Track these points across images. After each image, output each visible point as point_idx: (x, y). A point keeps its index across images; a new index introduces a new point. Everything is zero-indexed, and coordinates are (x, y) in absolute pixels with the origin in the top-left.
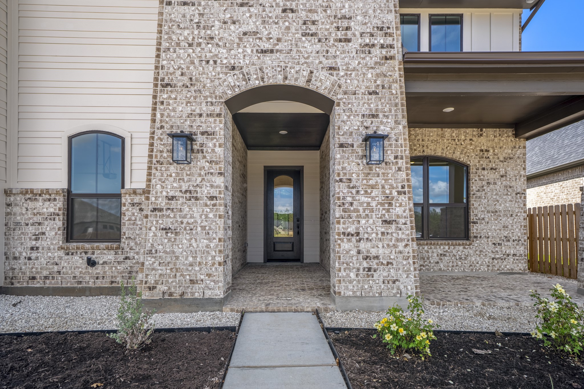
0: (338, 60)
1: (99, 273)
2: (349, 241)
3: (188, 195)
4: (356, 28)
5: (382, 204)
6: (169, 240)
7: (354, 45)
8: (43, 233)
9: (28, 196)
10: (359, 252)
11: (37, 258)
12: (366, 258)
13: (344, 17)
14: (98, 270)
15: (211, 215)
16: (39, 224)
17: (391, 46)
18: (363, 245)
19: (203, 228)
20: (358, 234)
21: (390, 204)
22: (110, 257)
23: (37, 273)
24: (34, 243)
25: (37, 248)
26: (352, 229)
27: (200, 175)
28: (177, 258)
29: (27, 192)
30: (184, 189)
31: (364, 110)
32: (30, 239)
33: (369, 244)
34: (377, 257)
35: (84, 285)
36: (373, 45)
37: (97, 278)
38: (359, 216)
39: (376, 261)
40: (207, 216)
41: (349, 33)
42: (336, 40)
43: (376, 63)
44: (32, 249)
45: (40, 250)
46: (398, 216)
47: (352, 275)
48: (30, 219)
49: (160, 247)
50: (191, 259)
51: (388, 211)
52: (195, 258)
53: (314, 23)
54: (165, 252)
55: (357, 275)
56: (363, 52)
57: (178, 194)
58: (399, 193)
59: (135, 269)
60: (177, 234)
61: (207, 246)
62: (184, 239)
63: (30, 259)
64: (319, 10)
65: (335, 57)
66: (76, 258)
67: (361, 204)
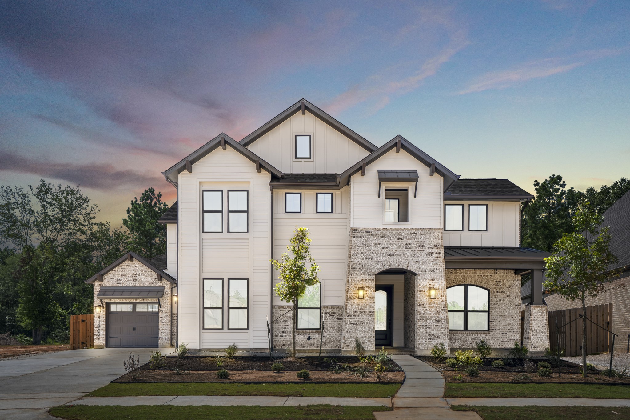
0: (419, 258)
1: (312, 343)
2: (423, 328)
3: (361, 310)
4: (426, 246)
5: (436, 314)
6: (354, 327)
7: (425, 252)
8: (288, 325)
9: (281, 309)
10: (426, 333)
11: (285, 336)
12: (429, 335)
13: (422, 242)
14: (311, 341)
15: (370, 318)
16: (286, 321)
17: (440, 253)
18: (428, 330)
19: (367, 323)
20: (426, 326)
21: (439, 314)
22: (316, 336)
23: (285, 342)
24: (284, 329)
25: (285, 332)
26: (424, 324)
27: (366, 303)
28: (357, 334)
29: (281, 307)
30: (360, 308)
31: (429, 278)
32: (282, 328)
33: (430, 330)
34: (433, 335)
35: (305, 348)
36: (433, 252)
37: (311, 345)
38: (427, 319)
39: (433, 336)
40: (368, 319)
41: (423, 248)
42: (418, 251)
43: (434, 259)
44: (283, 332)
45: (286, 333)
46: (442, 319)
47: (424, 341)
48: (282, 319)
49: (351, 330)
50: (362, 335)
51: (438, 317)
52: (364, 334)
53: (410, 244)
54: (353, 332)
55: (426, 341)
56: (429, 255)
57: (357, 310)
58: (442, 310)
59: (327, 341)
60: (357, 325)
61: (369, 330)
62: (360, 327)
63: (282, 336)
64: (412, 239)
65: (418, 257)
66: (302, 336)
67: (428, 314)
